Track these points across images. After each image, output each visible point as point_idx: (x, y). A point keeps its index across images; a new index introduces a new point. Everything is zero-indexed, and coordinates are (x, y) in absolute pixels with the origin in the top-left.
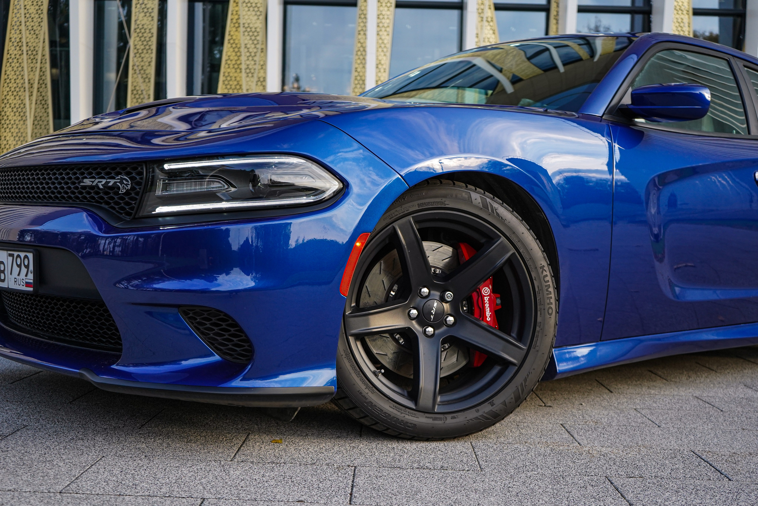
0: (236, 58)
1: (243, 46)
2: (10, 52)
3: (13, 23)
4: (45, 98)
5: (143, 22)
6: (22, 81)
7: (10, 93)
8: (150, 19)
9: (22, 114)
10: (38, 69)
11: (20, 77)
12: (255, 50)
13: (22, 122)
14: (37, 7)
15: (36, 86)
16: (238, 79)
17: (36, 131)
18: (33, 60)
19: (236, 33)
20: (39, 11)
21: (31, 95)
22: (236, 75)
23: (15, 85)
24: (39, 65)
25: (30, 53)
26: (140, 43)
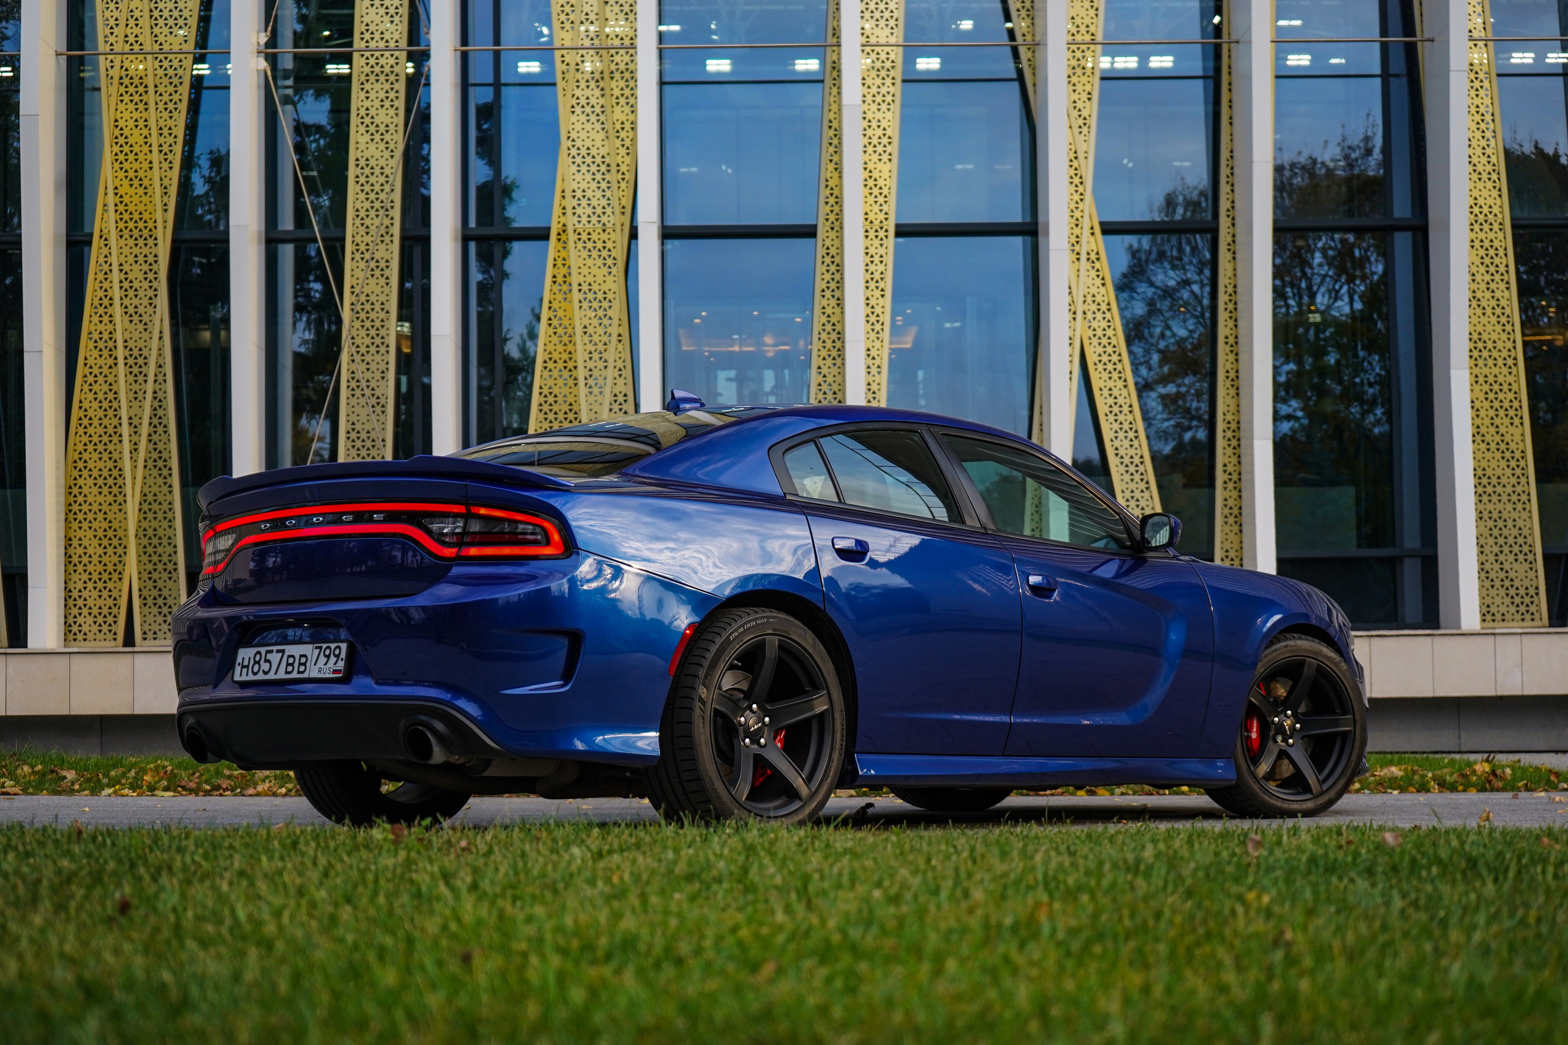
0: (565, 356)
1: (579, 331)
3: (96, 302)
4: (165, 455)
6: (115, 421)
7: (90, 447)
8: (382, 281)
9: (115, 490)
10: (149, 395)
11: (110, 413)
12: (605, 338)
13: (115, 507)
14: (146, 267)
15: (145, 430)
16: (571, 399)
17: (145, 524)
18: (137, 374)
19: (564, 305)
20: (150, 277)
21: (135, 450)
22: (566, 391)
23: (100, 430)
24: (150, 387)
25: (131, 361)
26: (363, 332)
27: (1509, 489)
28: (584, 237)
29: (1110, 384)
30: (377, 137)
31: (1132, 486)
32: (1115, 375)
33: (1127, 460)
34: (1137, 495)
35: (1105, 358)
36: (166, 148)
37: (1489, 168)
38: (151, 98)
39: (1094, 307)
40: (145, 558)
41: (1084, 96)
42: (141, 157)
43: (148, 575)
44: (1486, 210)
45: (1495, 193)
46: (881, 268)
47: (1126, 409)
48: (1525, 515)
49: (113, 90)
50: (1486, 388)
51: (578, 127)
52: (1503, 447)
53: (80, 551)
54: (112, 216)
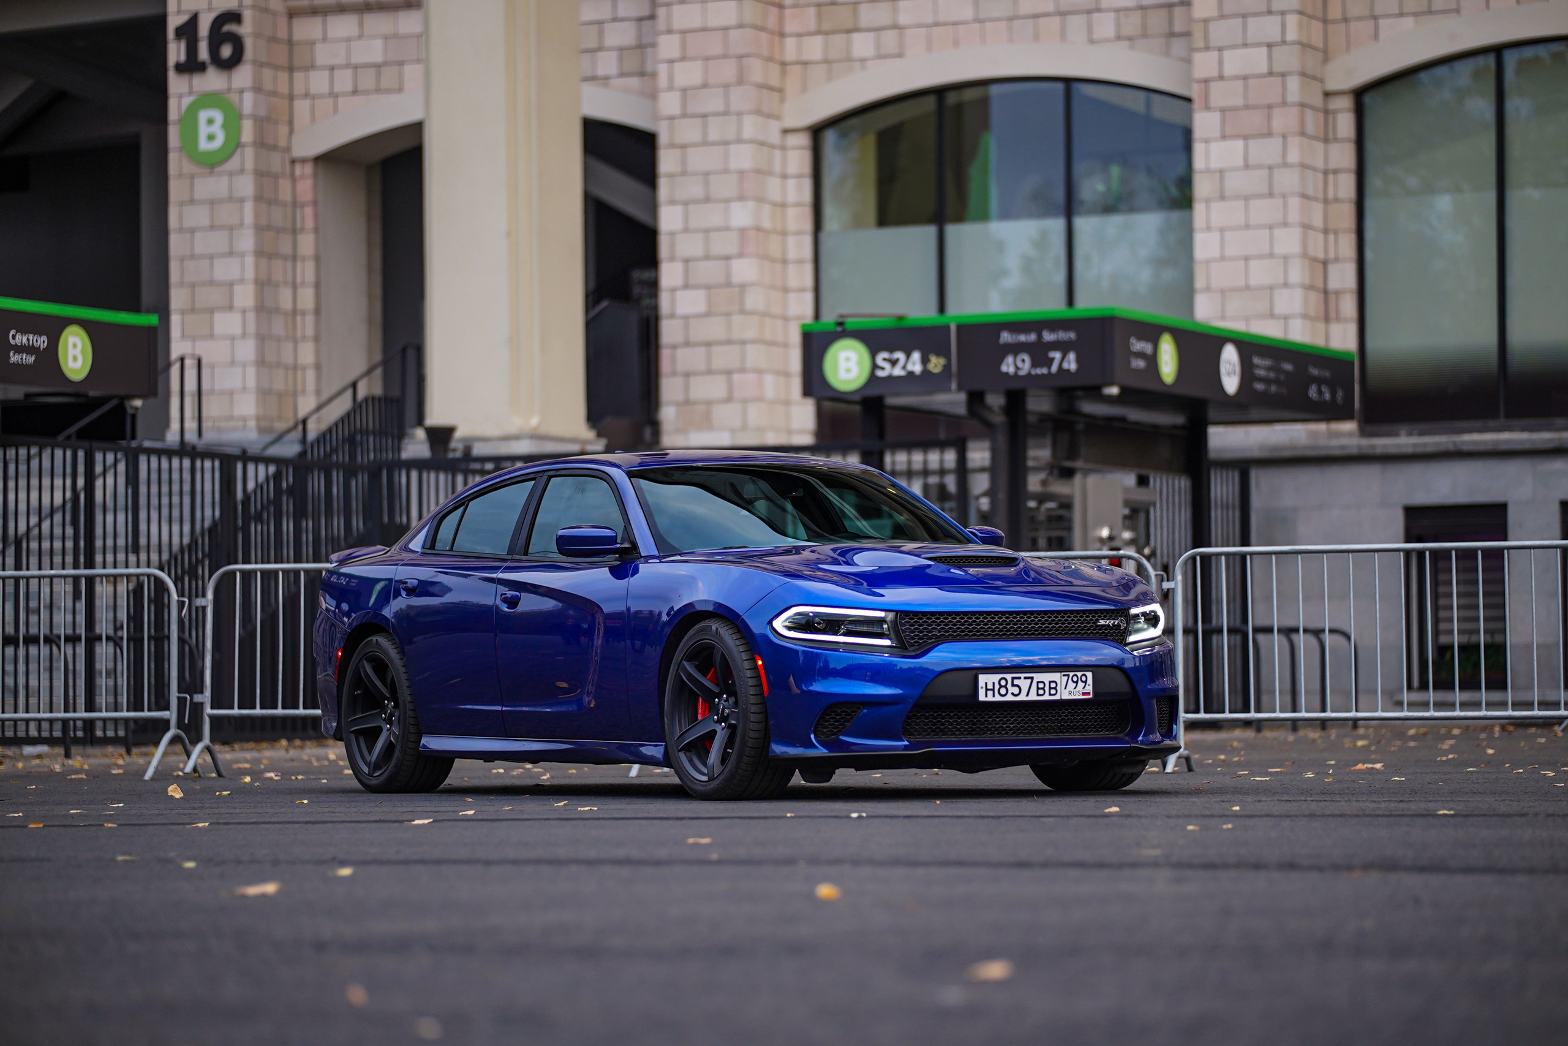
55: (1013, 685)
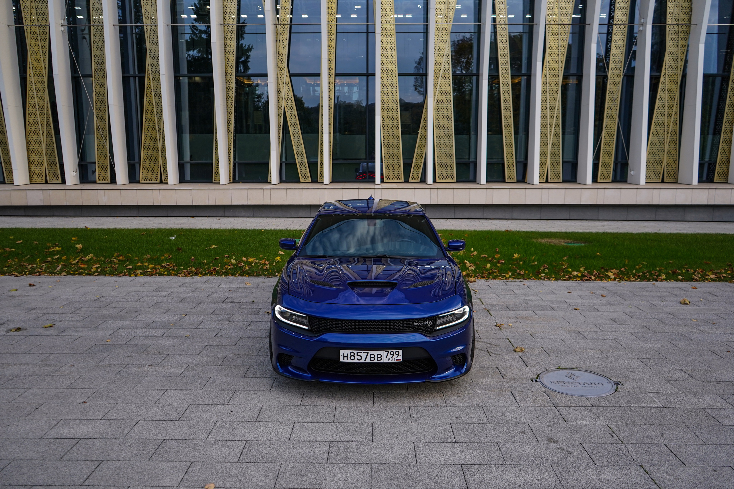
0: (151, 109)
2: (30, 109)
3: (30, 93)
5: (99, 91)
6: (38, 125)
9: (39, 143)
10: (46, 118)
11: (36, 123)
13: (40, 148)
14: (42, 84)
15: (45, 127)
16: (153, 120)
18: (42, 113)
19: (150, 95)
21: (43, 133)
22: (152, 118)
23: (34, 127)
24: (45, 116)
25: (40, 109)
26: (99, 102)
27: (395, 146)
28: (154, 77)
29: (292, 117)
30: (99, 49)
31: (297, 144)
32: (293, 115)
33: (296, 137)
34: (299, 146)
35: (290, 110)
36: (44, 52)
37: (393, 60)
38: (39, 38)
39: (287, 97)
40: (48, 161)
41: (285, 39)
42: (38, 54)
43: (50, 165)
44: (391, 71)
45: (394, 66)
46: (232, 86)
47: (296, 124)
48: (399, 153)
49: (29, 35)
50: (390, 119)
51: (151, 46)
52: (394, 135)
53: (32, 159)
54: (31, 70)
55: (358, 355)
